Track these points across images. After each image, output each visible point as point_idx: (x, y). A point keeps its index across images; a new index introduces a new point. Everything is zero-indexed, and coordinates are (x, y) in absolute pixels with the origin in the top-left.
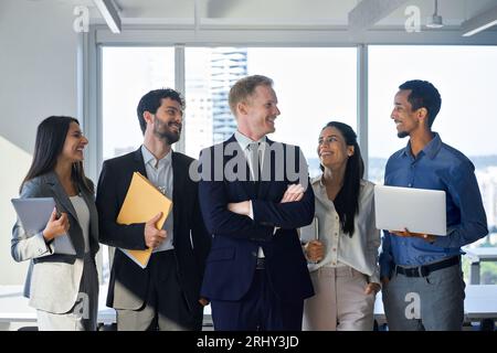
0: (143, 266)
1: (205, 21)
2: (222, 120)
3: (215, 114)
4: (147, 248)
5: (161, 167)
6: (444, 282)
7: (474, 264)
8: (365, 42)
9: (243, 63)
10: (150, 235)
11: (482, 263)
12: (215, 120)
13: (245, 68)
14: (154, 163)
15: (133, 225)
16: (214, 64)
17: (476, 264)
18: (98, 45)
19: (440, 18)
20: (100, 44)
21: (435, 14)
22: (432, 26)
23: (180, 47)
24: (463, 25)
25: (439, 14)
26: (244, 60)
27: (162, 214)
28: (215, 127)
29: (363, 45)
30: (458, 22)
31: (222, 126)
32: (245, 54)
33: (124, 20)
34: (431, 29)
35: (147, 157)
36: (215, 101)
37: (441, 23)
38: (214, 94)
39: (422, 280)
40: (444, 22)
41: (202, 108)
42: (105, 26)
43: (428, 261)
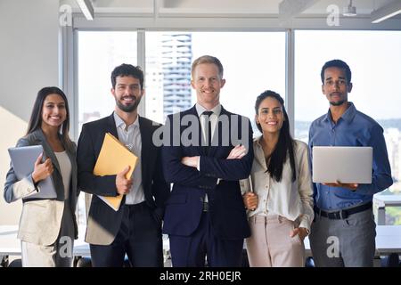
0: (116, 209)
1: (163, 10)
2: (171, 90)
3: (165, 85)
4: (118, 195)
5: (130, 131)
6: (360, 223)
7: (380, 208)
8: (293, 27)
9: (188, 44)
10: (121, 184)
11: (386, 208)
12: (165, 90)
13: (190, 47)
14: (124, 126)
15: (106, 176)
16: (164, 44)
17: (382, 209)
18: (75, 29)
19: (354, 8)
20: (77, 29)
21: (350, 6)
22: (348, 15)
23: (141, 31)
24: (372, 13)
25: (353, 5)
26: (190, 41)
27: (130, 167)
28: (165, 96)
29: (290, 30)
30: (369, 11)
31: (171, 95)
32: (189, 36)
33: (96, 10)
34: (347, 17)
35: (118, 122)
36: (165, 74)
37: (355, 13)
38: (164, 68)
39: (342, 222)
40: (357, 11)
41: (154, 80)
42: (81, 14)
43: (347, 207)
